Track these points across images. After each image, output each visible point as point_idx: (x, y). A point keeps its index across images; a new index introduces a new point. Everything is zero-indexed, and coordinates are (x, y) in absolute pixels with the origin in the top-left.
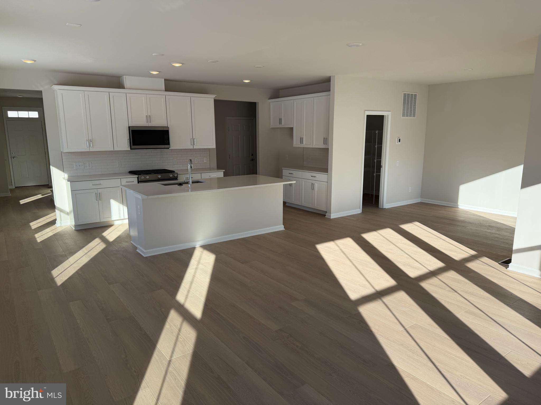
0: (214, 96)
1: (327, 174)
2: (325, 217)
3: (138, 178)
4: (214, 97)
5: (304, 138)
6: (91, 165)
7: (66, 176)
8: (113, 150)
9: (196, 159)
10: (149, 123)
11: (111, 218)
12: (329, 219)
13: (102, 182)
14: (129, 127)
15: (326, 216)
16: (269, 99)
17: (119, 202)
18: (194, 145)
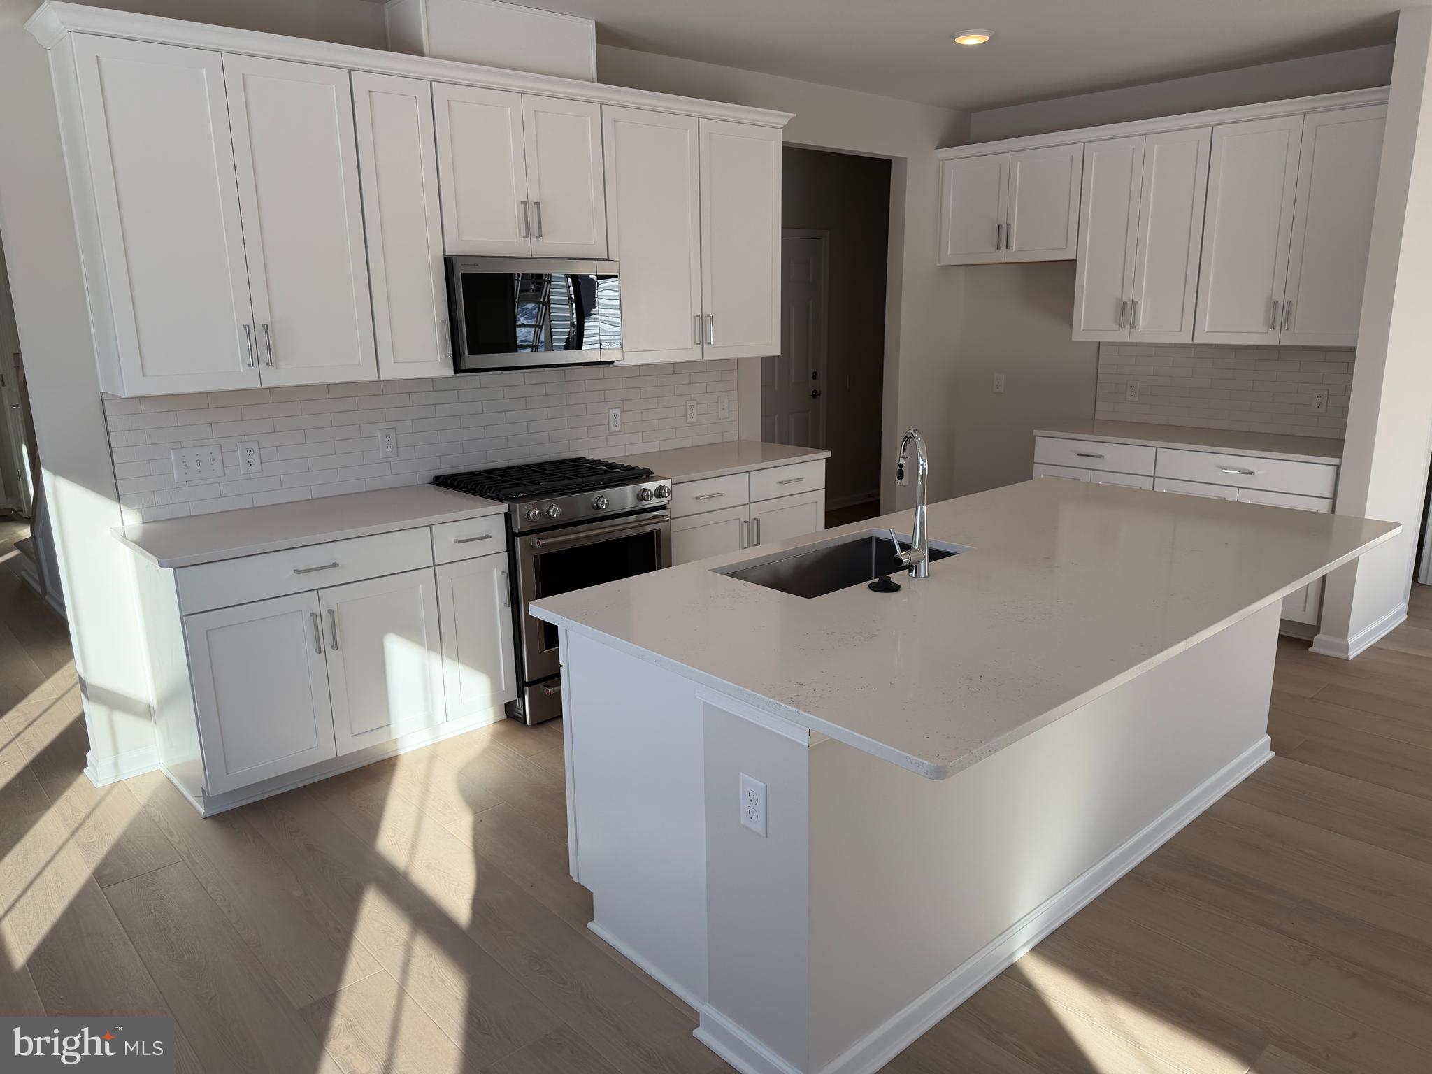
0: (786, 117)
1: (1335, 461)
2: (1307, 650)
3: (508, 517)
4: (786, 122)
5: (1142, 303)
6: (255, 456)
7: (132, 520)
8: (377, 378)
9: (692, 407)
10: (534, 240)
11: (390, 733)
12: (1338, 664)
13: (339, 552)
14: (449, 262)
15: (1311, 646)
16: (942, 145)
17: (422, 645)
18: (705, 345)
